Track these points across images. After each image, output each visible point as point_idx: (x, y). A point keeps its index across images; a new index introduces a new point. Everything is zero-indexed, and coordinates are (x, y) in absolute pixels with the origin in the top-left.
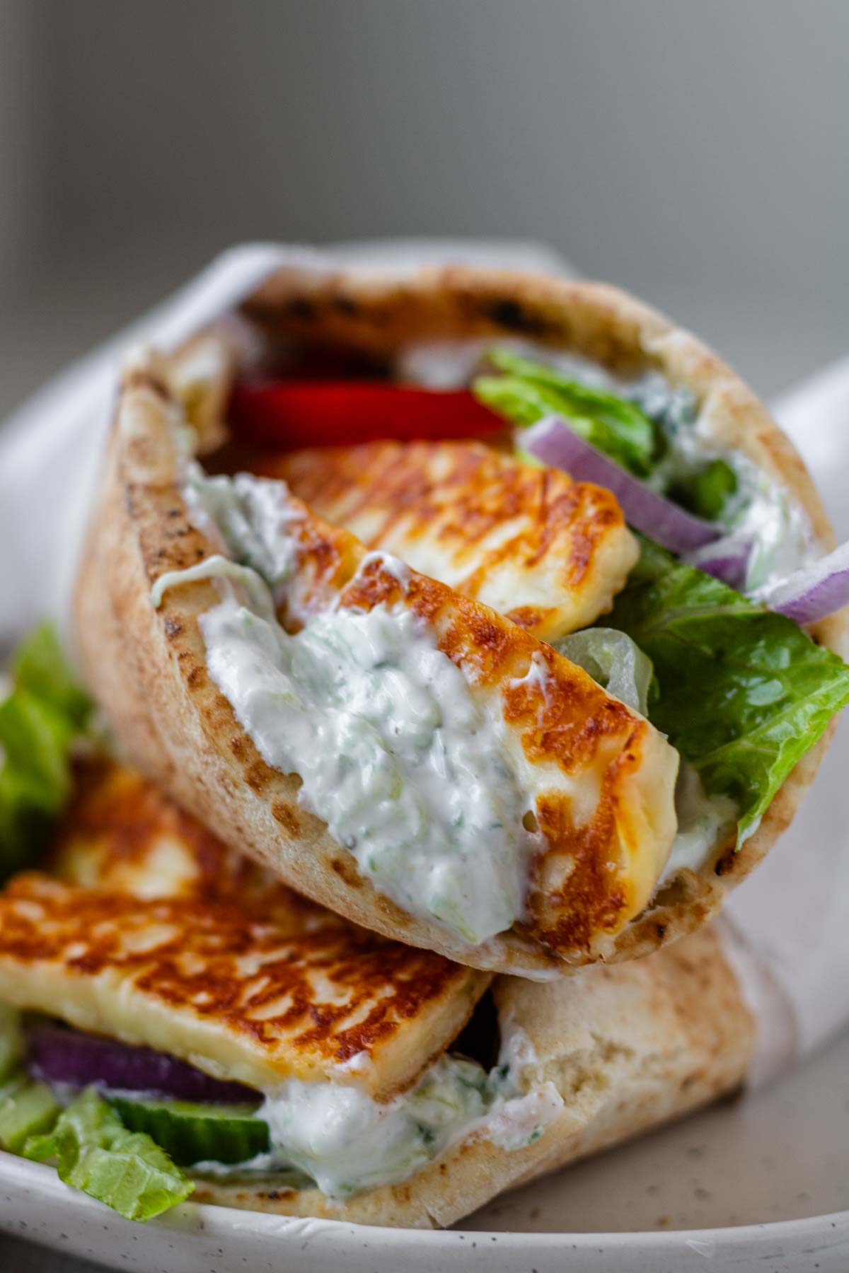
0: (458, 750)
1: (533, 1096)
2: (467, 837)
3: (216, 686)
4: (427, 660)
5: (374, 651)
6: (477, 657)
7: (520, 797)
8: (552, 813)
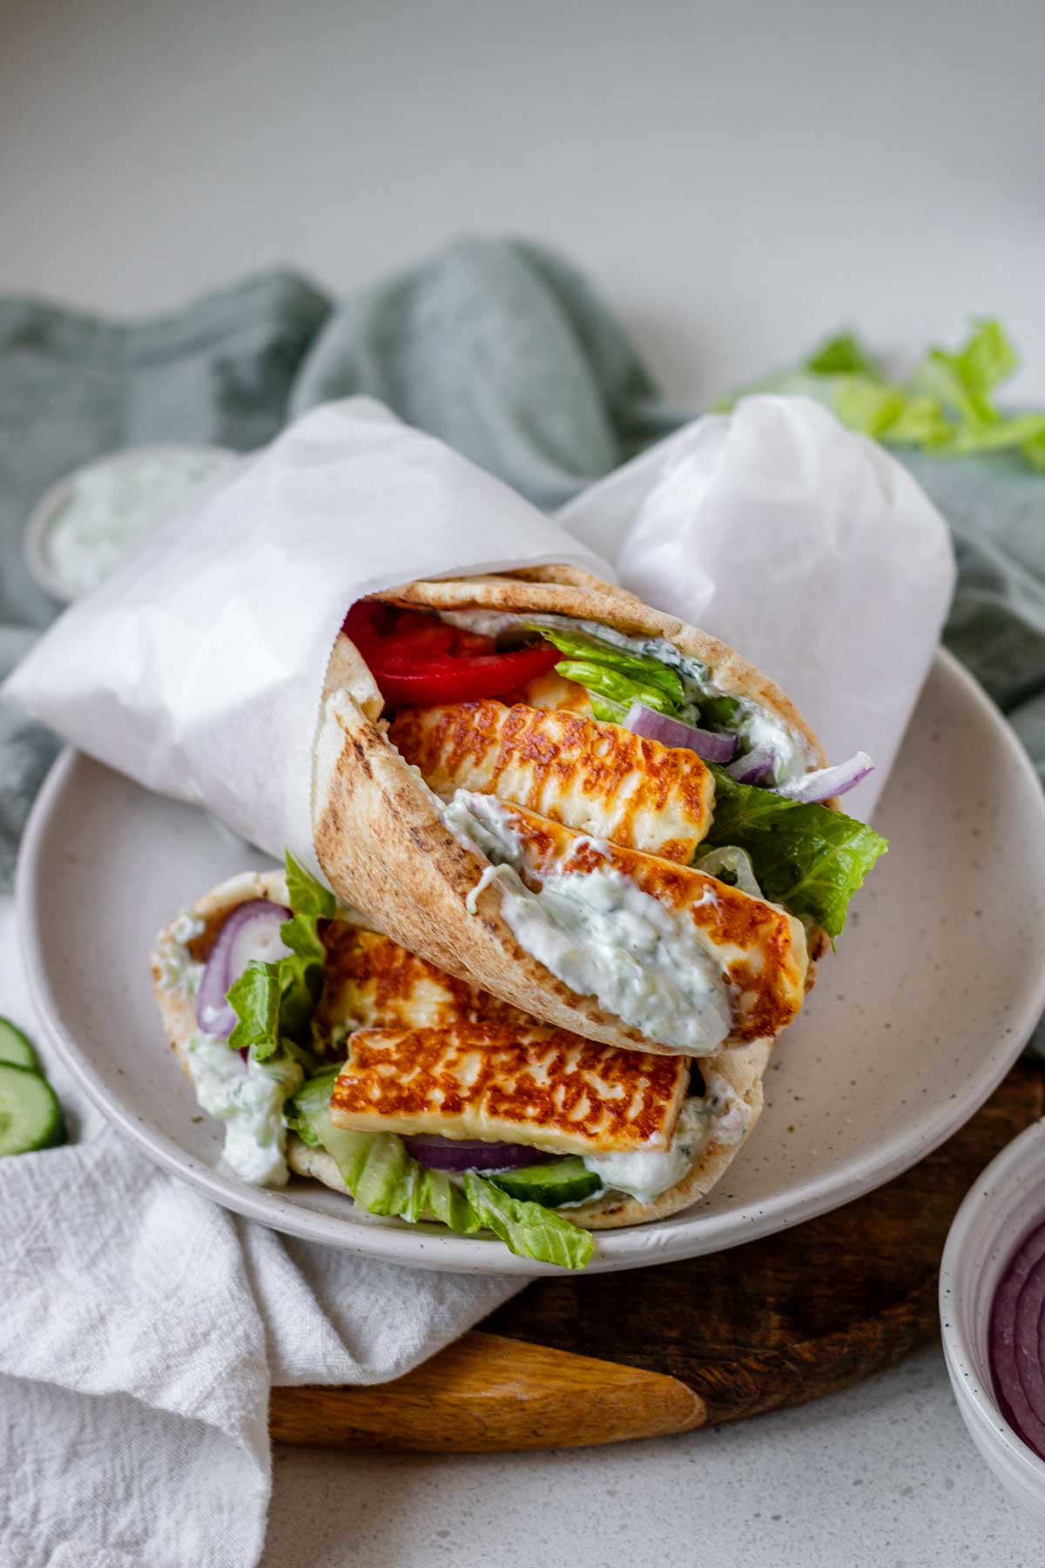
0: (676, 949)
1: (733, 1112)
2: (698, 1001)
3: (531, 956)
4: (639, 899)
5: (606, 903)
6: (668, 892)
7: (716, 965)
8: (739, 971)
